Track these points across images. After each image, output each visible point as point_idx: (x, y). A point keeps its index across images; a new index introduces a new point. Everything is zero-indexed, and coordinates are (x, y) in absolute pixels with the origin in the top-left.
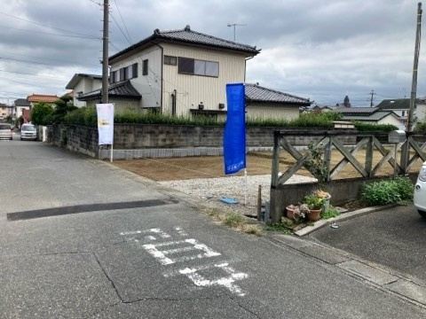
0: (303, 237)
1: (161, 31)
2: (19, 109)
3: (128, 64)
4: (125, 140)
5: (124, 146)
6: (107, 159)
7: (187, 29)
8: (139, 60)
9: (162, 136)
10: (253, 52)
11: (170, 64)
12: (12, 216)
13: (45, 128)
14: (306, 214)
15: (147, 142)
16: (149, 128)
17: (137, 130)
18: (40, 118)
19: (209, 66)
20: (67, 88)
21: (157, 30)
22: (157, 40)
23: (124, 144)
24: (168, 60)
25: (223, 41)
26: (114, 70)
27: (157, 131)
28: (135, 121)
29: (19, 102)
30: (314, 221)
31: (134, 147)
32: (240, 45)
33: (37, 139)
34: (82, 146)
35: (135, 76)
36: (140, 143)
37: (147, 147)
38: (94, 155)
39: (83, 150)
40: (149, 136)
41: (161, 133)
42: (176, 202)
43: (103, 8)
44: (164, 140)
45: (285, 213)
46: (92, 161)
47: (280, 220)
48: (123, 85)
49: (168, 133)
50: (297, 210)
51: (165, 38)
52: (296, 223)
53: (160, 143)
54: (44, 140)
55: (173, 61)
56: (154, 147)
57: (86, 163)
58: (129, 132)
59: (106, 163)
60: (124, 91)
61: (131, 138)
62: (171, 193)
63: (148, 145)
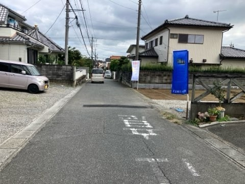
0: (202, 128)
1: (169, 20)
2: (107, 63)
3: (153, 39)
4: (145, 79)
5: (145, 82)
6: (136, 88)
7: (187, 17)
8: (158, 37)
9: (165, 78)
10: (228, 27)
11: (173, 38)
12: (85, 106)
13: (115, 73)
14: (207, 118)
15: (157, 81)
16: (158, 73)
17: (152, 74)
18: (114, 68)
19: (197, 38)
20: (127, 52)
21: (167, 20)
22: (166, 26)
23: (145, 81)
24: (172, 36)
25: (208, 22)
26: (147, 42)
27: (163, 75)
28: (151, 70)
29: (107, 60)
30: (212, 122)
31: (150, 82)
32: (220, 24)
33: (112, 78)
34: (127, 82)
35: (156, 45)
36: (153, 81)
37: (157, 83)
38: (130, 86)
39: (127, 83)
40: (158, 77)
41: (165, 76)
42: (152, 108)
43: (138, 12)
44: (166, 80)
45: (198, 116)
46: (129, 89)
47: (195, 119)
48: (150, 50)
49: (169, 76)
50: (202, 115)
51: (171, 24)
52: (201, 122)
53: (164, 81)
54: (114, 78)
55: (175, 36)
56: (161, 83)
57: (126, 89)
58: (148, 75)
59: (135, 90)
60: (150, 54)
61: (149, 78)
62: (153, 105)
63: (157, 82)
